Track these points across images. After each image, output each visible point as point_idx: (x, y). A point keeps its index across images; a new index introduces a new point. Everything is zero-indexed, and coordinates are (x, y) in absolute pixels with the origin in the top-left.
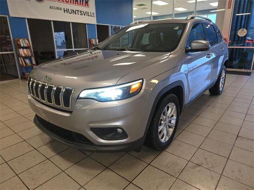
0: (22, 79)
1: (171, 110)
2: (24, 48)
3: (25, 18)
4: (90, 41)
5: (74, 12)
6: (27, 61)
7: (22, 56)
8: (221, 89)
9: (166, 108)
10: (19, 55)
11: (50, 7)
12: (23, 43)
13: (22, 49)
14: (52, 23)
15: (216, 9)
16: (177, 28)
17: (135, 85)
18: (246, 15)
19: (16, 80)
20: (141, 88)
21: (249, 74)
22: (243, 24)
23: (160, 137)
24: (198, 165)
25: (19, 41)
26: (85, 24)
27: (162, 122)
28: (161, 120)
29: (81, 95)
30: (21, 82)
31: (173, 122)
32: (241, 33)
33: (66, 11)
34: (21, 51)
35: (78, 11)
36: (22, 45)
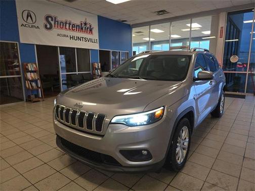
0: (27, 101)
1: (185, 134)
2: (31, 72)
3: (34, 45)
4: (93, 65)
5: (79, 38)
6: (34, 84)
7: (29, 80)
8: (221, 112)
9: (181, 131)
10: (26, 79)
11: (58, 35)
12: (31, 67)
13: (29, 73)
14: (59, 48)
15: (209, 36)
16: (184, 60)
17: (158, 112)
18: (235, 41)
19: (21, 102)
20: (163, 113)
21: (243, 97)
22: (233, 51)
23: (177, 159)
24: (214, 185)
25: (27, 65)
26: (89, 49)
27: (178, 144)
28: (177, 143)
29: (113, 121)
30: (25, 104)
31: (186, 144)
32: (234, 59)
33: (72, 38)
34: (29, 75)
35: (83, 38)
36: (30, 69)
